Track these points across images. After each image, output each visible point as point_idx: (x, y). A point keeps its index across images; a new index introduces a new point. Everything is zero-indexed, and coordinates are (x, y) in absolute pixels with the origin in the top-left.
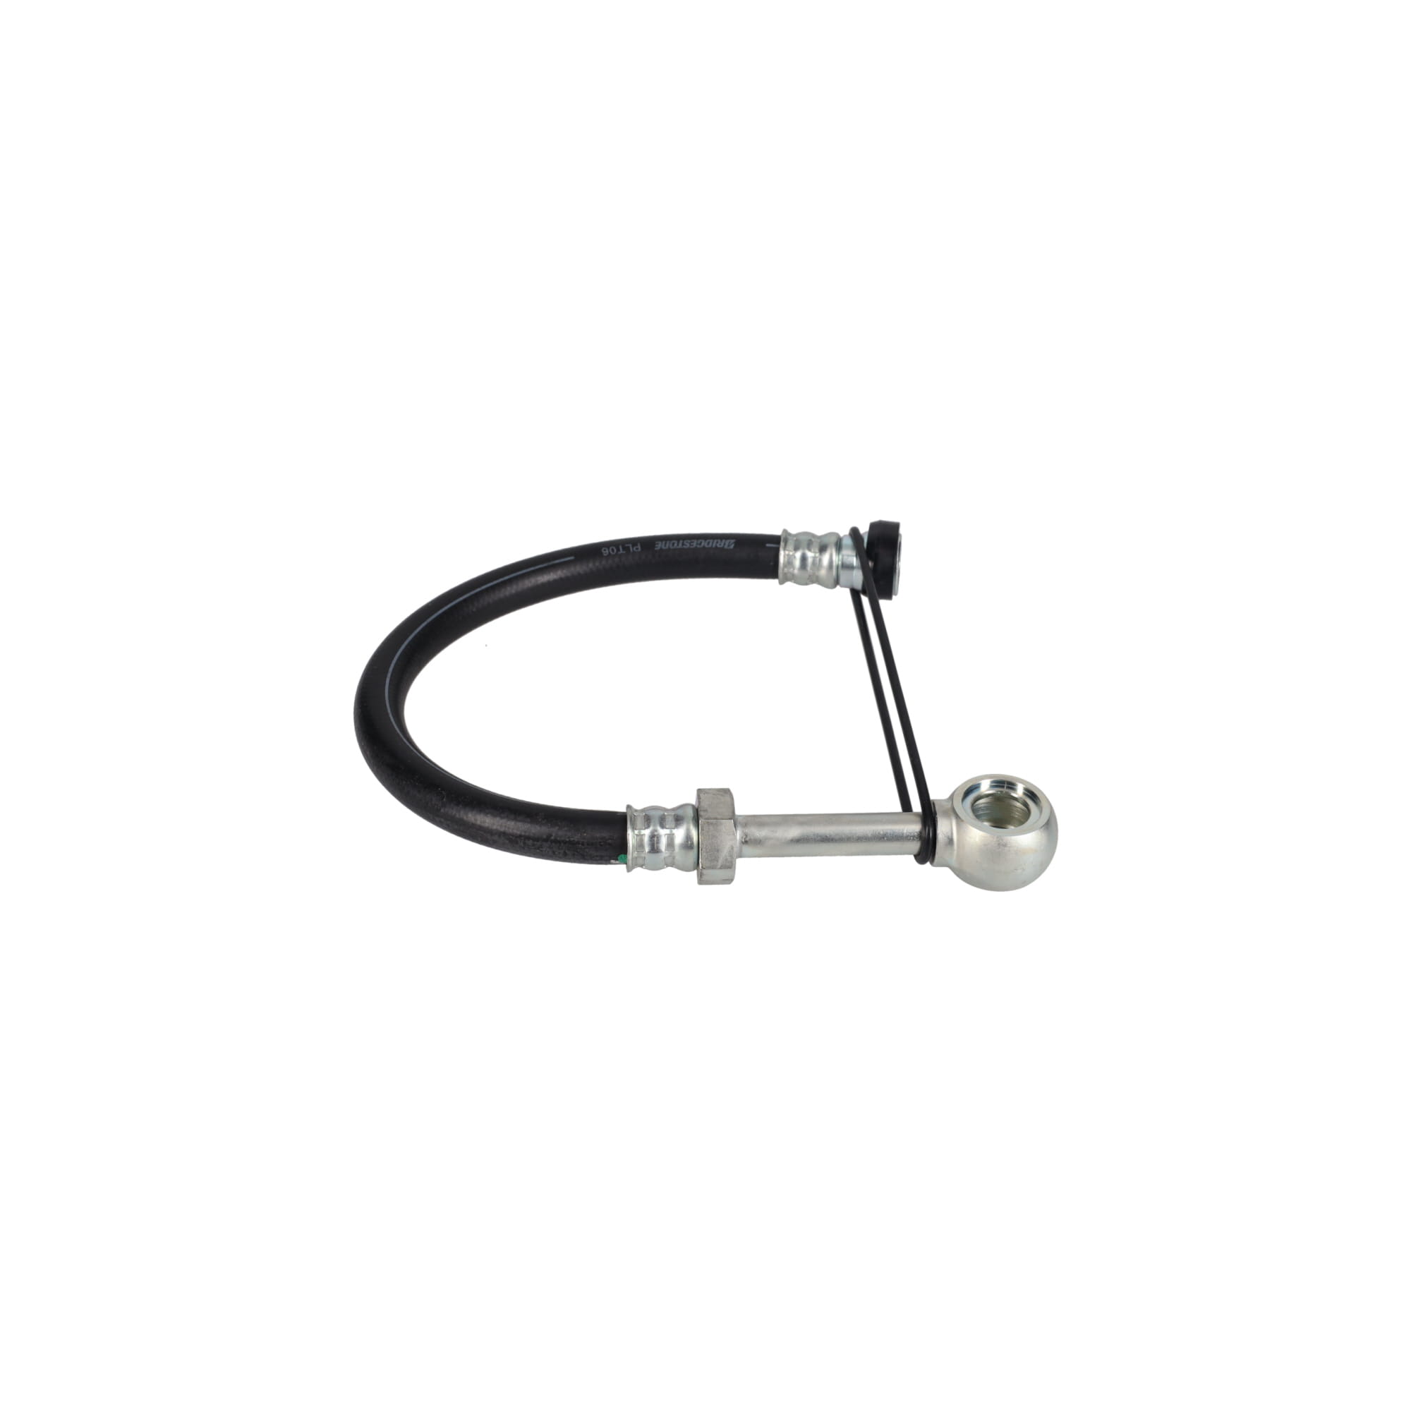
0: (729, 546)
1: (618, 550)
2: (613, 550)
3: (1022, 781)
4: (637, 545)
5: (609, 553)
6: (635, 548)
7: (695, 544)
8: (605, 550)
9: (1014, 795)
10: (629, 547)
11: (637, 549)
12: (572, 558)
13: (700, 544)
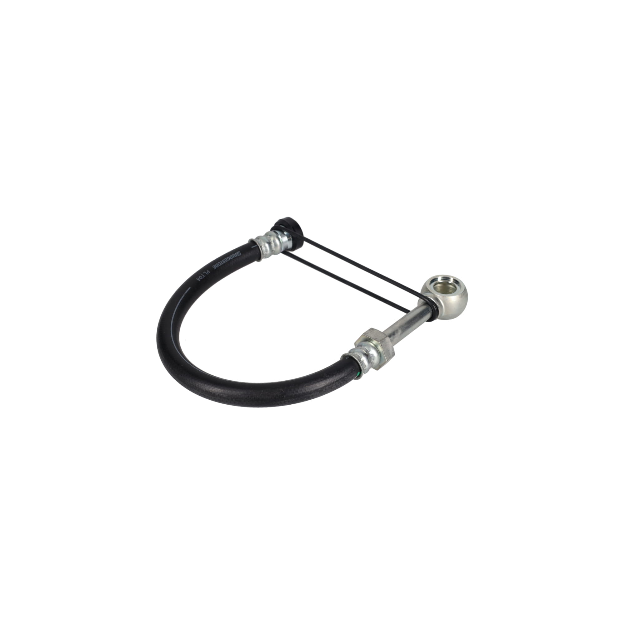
0: (239, 254)
3: (452, 277)
9: (450, 282)
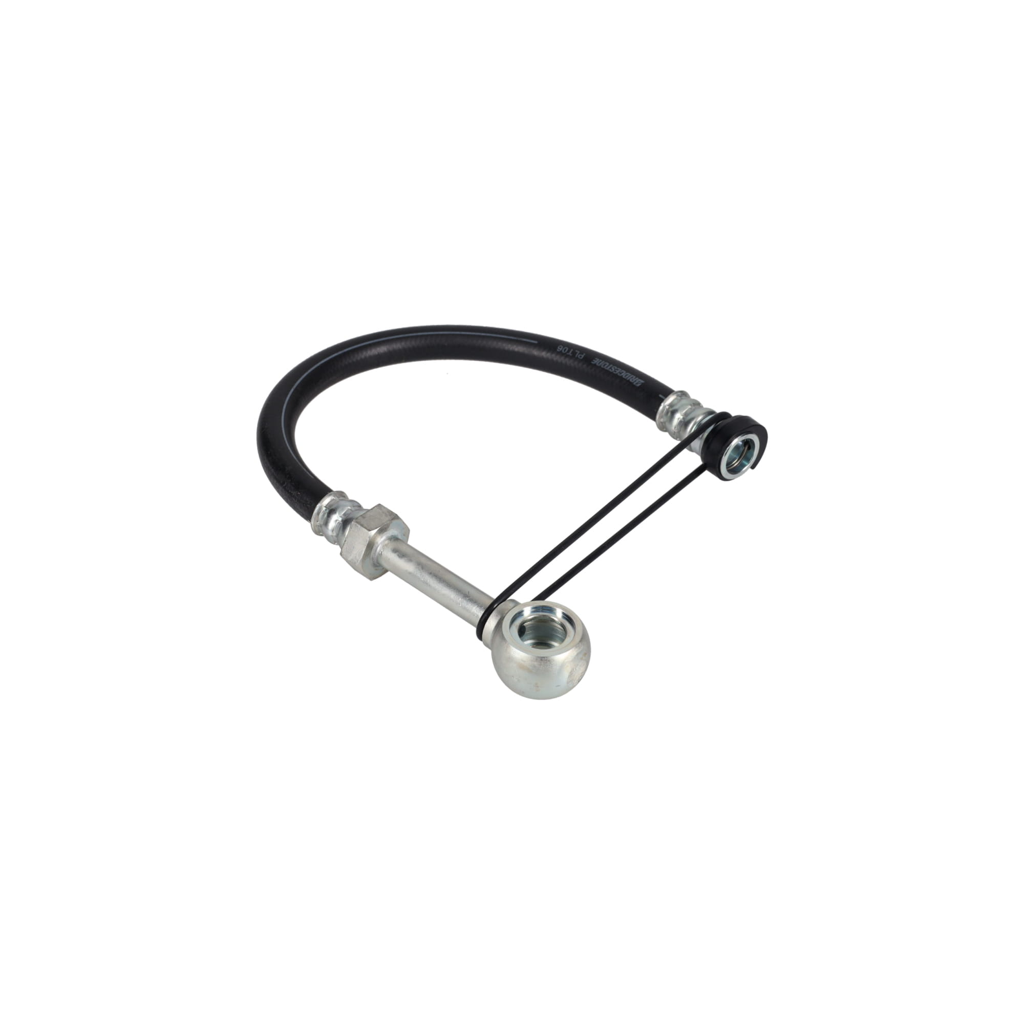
1: (568, 351)
2: (565, 350)
4: (582, 354)
5: (562, 350)
6: (580, 355)
7: (618, 372)
8: (560, 347)
10: (576, 353)
11: (580, 357)
12: (536, 342)
13: (621, 373)
